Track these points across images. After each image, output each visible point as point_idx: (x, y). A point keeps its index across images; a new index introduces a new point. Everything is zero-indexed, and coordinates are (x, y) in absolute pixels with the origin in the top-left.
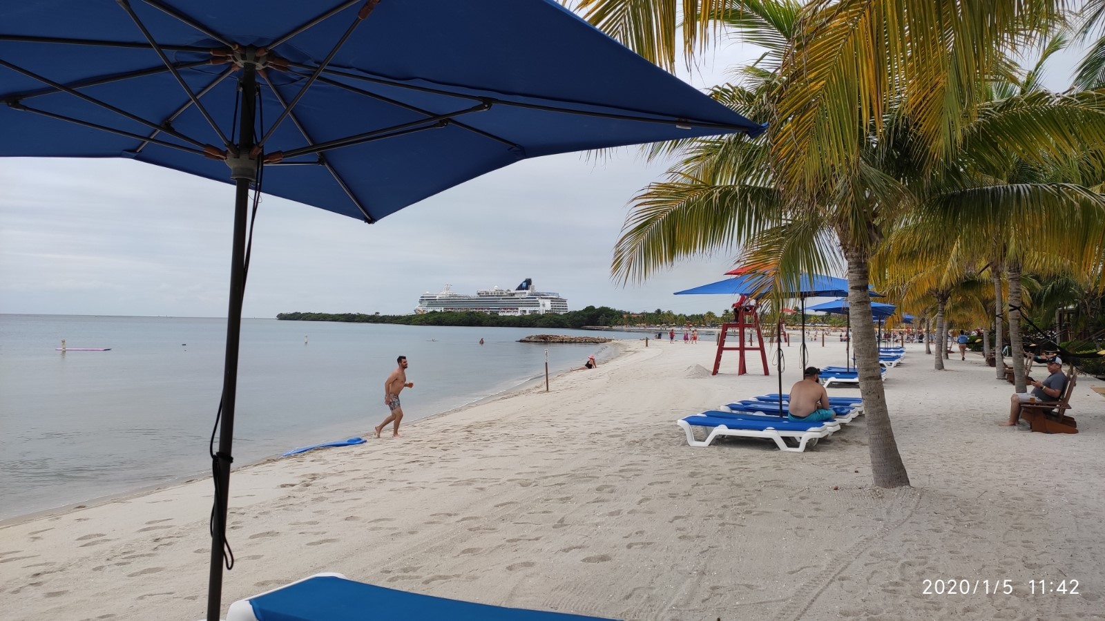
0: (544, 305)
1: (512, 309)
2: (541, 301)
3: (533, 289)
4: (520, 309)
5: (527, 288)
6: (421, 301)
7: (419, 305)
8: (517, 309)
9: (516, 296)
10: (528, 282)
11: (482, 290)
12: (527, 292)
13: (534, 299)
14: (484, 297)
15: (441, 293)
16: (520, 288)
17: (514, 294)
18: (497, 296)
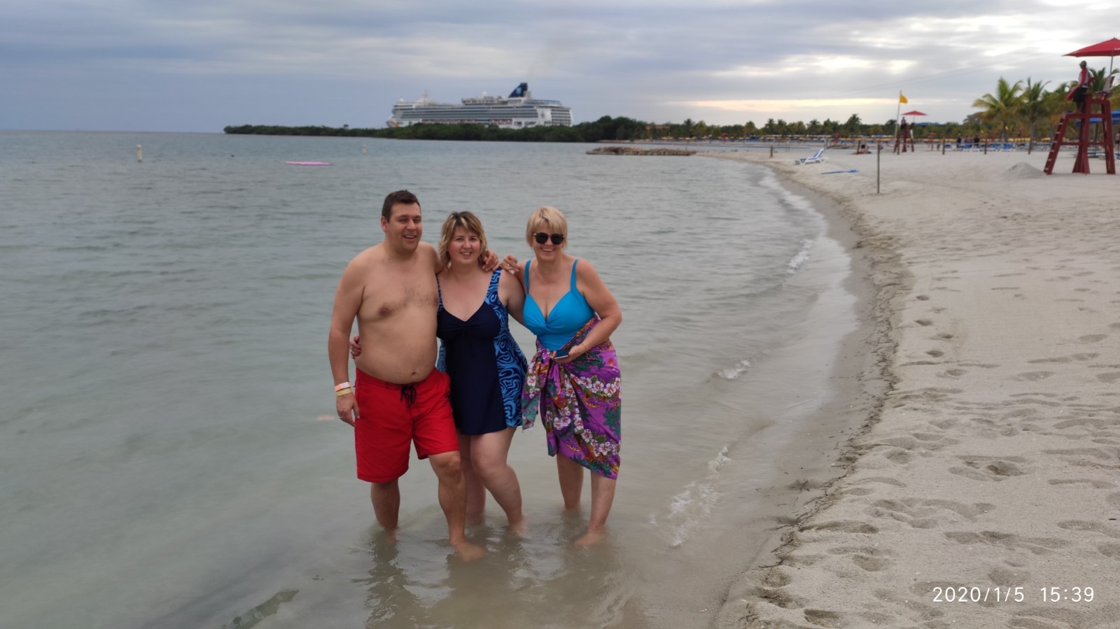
0: (543, 115)
1: (503, 120)
2: (539, 111)
3: (529, 96)
4: (514, 120)
5: (522, 95)
6: (395, 111)
7: (392, 115)
8: (511, 120)
9: (509, 105)
10: (524, 87)
11: (467, 97)
12: (523, 99)
13: (530, 109)
14: (471, 106)
15: (418, 101)
16: (514, 94)
17: (505, 103)
18: (487, 104)
